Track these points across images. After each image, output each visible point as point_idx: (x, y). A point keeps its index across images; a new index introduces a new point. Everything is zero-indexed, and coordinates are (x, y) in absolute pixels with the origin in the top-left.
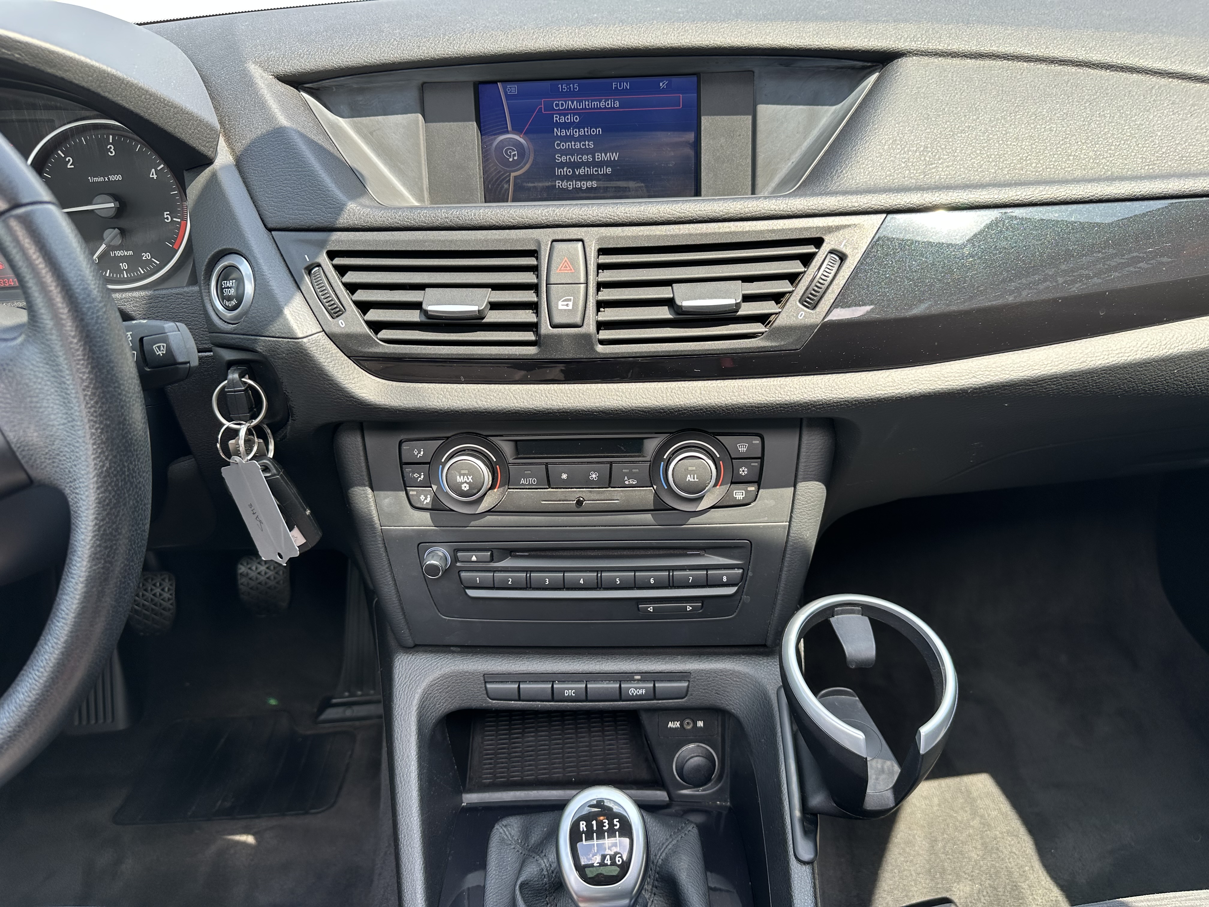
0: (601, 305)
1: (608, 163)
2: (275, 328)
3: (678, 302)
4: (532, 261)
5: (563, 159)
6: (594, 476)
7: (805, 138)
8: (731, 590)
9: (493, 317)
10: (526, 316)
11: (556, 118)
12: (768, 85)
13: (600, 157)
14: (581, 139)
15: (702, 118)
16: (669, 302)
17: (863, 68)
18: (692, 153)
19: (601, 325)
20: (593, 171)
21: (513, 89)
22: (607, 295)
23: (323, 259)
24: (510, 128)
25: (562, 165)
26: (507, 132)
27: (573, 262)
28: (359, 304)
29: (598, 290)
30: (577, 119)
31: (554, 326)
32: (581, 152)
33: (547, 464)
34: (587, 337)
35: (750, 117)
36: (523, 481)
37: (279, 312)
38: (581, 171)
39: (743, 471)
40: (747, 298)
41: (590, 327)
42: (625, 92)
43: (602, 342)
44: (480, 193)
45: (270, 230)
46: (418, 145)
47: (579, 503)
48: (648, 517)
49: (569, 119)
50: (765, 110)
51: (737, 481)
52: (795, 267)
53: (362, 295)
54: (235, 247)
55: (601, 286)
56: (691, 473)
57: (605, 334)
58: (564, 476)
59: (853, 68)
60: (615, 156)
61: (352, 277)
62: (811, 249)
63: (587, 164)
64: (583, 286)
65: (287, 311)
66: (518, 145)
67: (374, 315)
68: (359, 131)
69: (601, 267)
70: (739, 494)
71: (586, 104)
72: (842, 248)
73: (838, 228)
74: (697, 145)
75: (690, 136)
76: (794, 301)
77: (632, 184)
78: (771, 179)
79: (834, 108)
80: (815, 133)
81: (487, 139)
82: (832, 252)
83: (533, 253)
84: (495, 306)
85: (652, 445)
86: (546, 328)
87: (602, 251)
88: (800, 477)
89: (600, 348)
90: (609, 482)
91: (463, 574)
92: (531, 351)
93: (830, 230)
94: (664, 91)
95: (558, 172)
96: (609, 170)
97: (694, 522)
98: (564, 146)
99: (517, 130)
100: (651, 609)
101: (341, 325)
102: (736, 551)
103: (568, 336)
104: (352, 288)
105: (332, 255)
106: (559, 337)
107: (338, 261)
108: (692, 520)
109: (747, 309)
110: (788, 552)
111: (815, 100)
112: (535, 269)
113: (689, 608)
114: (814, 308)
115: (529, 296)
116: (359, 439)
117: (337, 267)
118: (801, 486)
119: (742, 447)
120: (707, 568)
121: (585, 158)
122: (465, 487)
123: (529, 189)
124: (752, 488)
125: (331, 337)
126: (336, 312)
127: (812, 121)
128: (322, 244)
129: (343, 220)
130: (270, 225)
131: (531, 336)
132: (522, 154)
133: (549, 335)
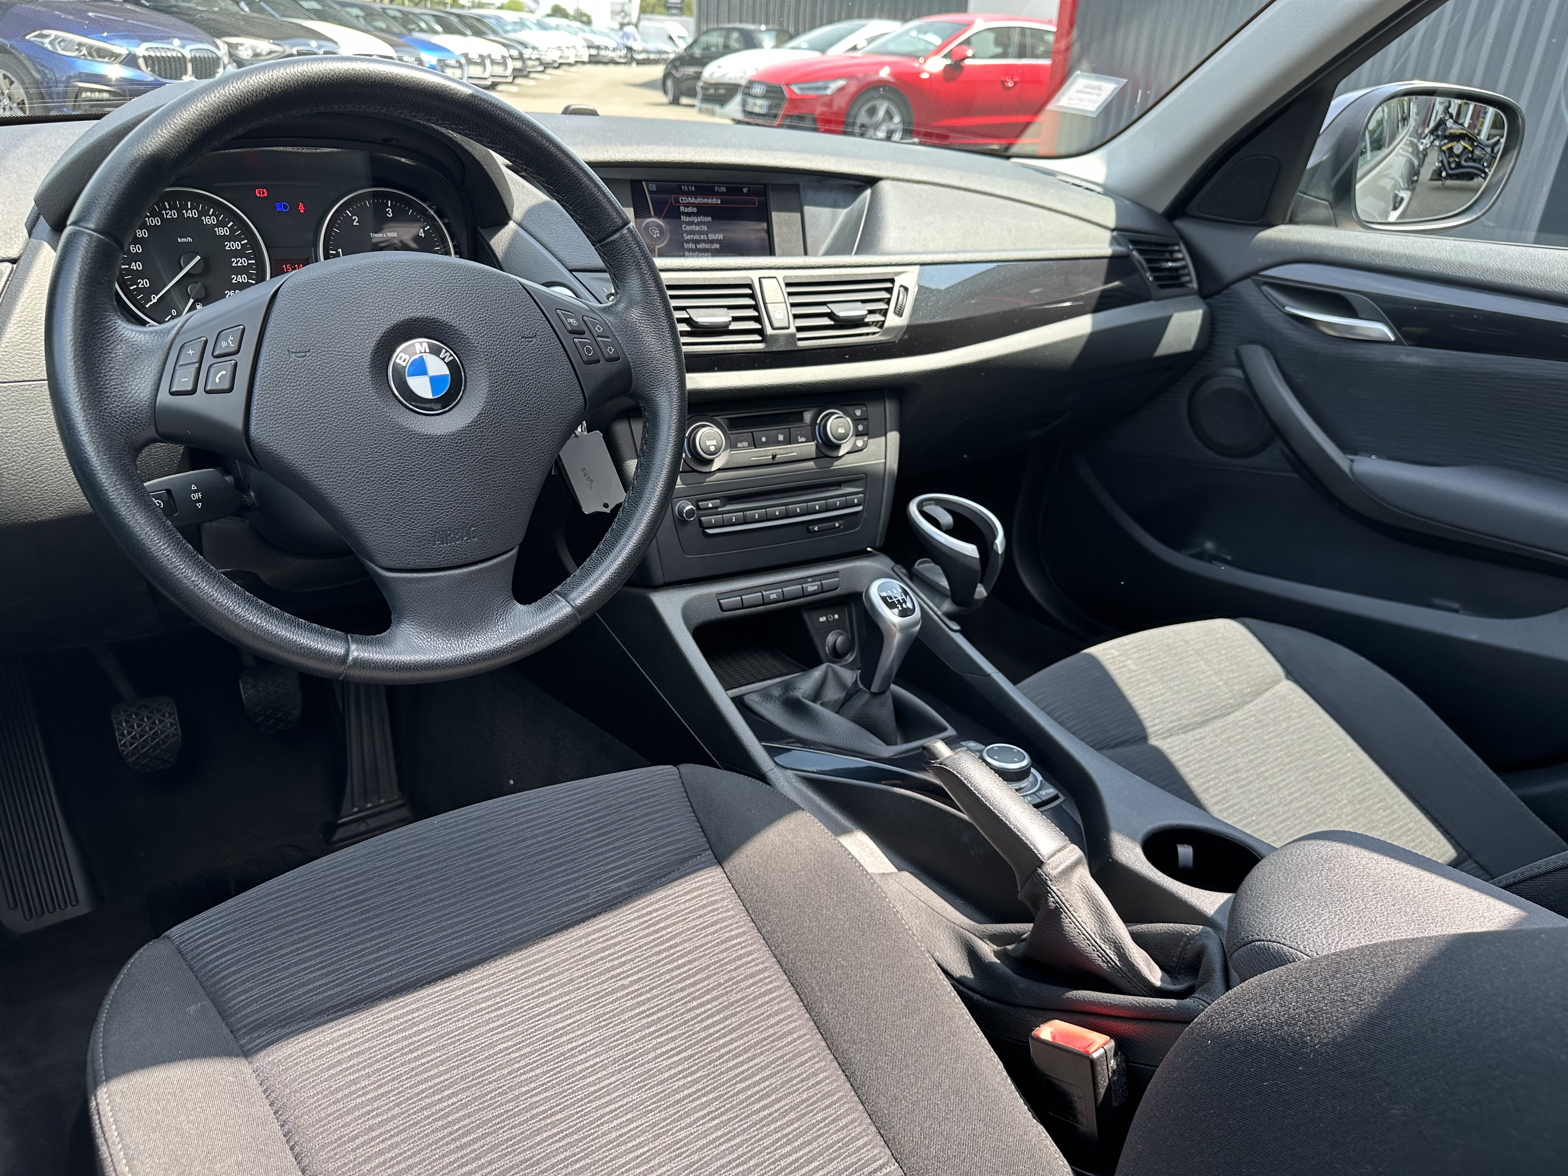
0: (794, 316)
1: (717, 241)
3: (836, 314)
4: (749, 291)
5: (689, 237)
6: (781, 438)
8: (860, 508)
9: (736, 326)
10: (754, 325)
11: (682, 209)
12: (808, 194)
13: (712, 237)
14: (699, 224)
15: (774, 214)
16: (830, 315)
17: (860, 186)
18: (766, 236)
19: (800, 329)
20: (707, 246)
21: (653, 187)
22: (795, 311)
24: (652, 214)
25: (688, 241)
26: (651, 217)
27: (776, 292)
29: (791, 308)
30: (695, 210)
31: (773, 329)
32: (700, 233)
33: (752, 433)
34: (793, 336)
35: (799, 215)
36: (739, 445)
38: (700, 246)
39: (860, 428)
40: (868, 312)
41: (792, 330)
42: (722, 193)
43: (801, 339)
45: (570, 272)
47: (774, 457)
48: (811, 464)
49: (690, 210)
50: (809, 210)
51: (858, 434)
52: (886, 294)
54: (559, 280)
55: (791, 305)
56: (841, 427)
57: (800, 335)
58: (764, 439)
59: (854, 186)
60: (720, 236)
62: (889, 284)
63: (704, 241)
64: (784, 305)
66: (659, 226)
69: (788, 294)
70: (860, 443)
71: (700, 200)
72: (905, 284)
73: (901, 273)
74: (769, 231)
76: (890, 313)
79: (847, 209)
80: (837, 225)
81: (639, 221)
82: (901, 286)
83: (749, 286)
84: (735, 319)
85: (808, 416)
86: (769, 331)
87: (788, 285)
88: (888, 427)
89: (797, 343)
90: (789, 441)
91: (702, 518)
92: (761, 346)
93: (897, 274)
94: (746, 195)
95: (686, 246)
96: (718, 246)
97: (838, 465)
98: (689, 228)
99: (658, 215)
100: (816, 529)
102: (859, 483)
103: (783, 335)
106: (777, 335)
108: (836, 463)
109: (870, 318)
110: (886, 478)
111: (835, 205)
112: (753, 296)
113: (837, 525)
114: (901, 316)
115: (753, 313)
118: (889, 435)
119: (858, 413)
120: (846, 495)
121: (702, 237)
122: (712, 449)
124: (866, 438)
127: (834, 218)
130: (570, 268)
131: (757, 337)
132: (662, 232)
133: (772, 336)
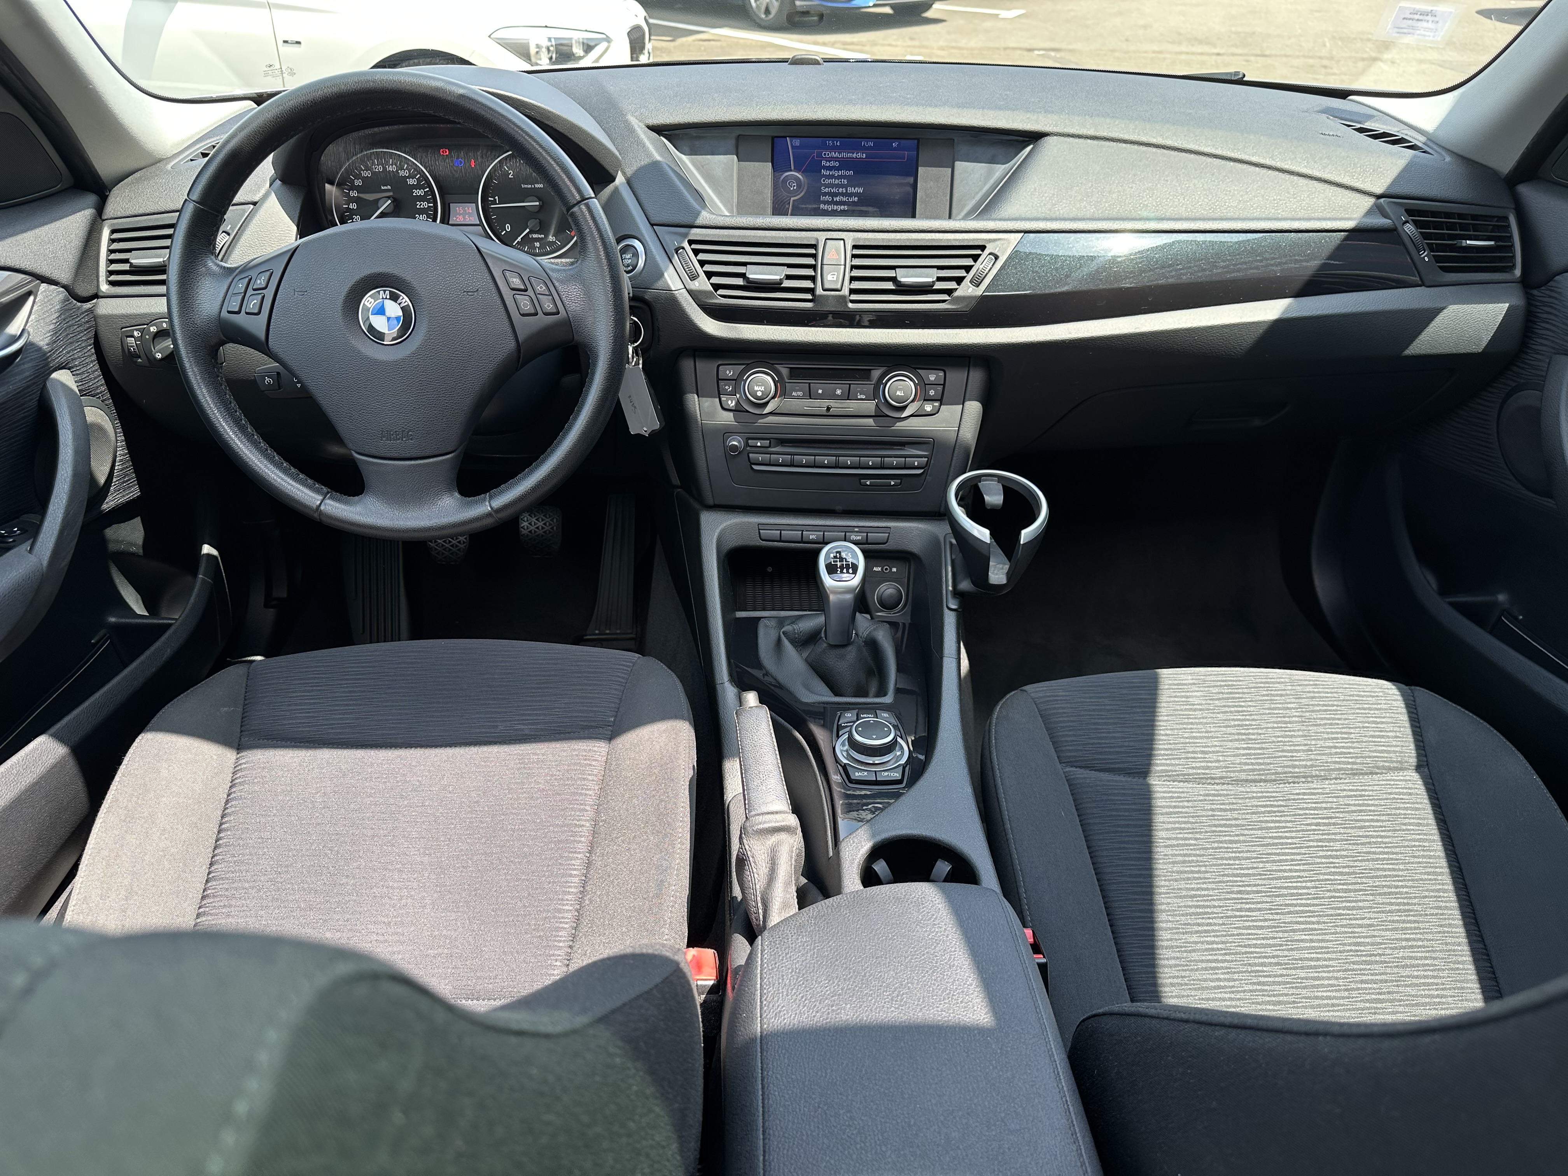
0: (852, 279)
1: (856, 195)
2: (659, 284)
3: (899, 279)
4: (813, 251)
5: (827, 190)
6: (839, 392)
7: (985, 185)
8: (920, 471)
9: (787, 284)
10: (808, 284)
12: (963, 149)
13: (851, 190)
14: (839, 177)
15: (921, 169)
16: (893, 279)
17: (1024, 141)
18: (911, 190)
19: (853, 291)
20: (845, 199)
21: (797, 142)
22: (857, 273)
23: (686, 244)
24: (793, 168)
25: (825, 194)
26: (791, 170)
27: (838, 253)
28: (706, 273)
29: (851, 270)
30: (837, 164)
31: (824, 290)
32: (839, 186)
33: (809, 384)
34: (844, 297)
35: (950, 170)
36: (793, 394)
37: (662, 275)
38: (838, 199)
39: (932, 393)
40: (939, 279)
41: (845, 291)
42: (870, 148)
43: (852, 301)
44: (769, 210)
45: (652, 225)
46: (732, 176)
47: (828, 410)
48: (871, 421)
49: (832, 164)
50: (960, 165)
51: (928, 399)
52: (969, 262)
53: (708, 268)
54: (633, 234)
55: (853, 267)
56: (900, 391)
57: (854, 297)
58: (820, 392)
59: (1017, 141)
60: (861, 190)
61: (702, 257)
62: (978, 252)
63: (842, 194)
64: (843, 267)
65: (666, 275)
66: (797, 179)
67: (715, 280)
68: (694, 165)
69: (854, 256)
70: (928, 408)
71: (844, 155)
72: (996, 252)
73: (995, 240)
74: (915, 186)
75: (911, 180)
76: (967, 281)
77: (870, 209)
78: (962, 210)
79: (1004, 166)
80: (992, 181)
81: (777, 174)
82: (990, 254)
83: (814, 246)
84: (789, 277)
85: (876, 373)
86: (819, 291)
87: (855, 247)
88: (967, 398)
89: (850, 305)
90: (848, 396)
91: (751, 455)
92: (809, 305)
93: (990, 241)
94: (895, 149)
95: (822, 198)
96: (856, 199)
97: (900, 426)
98: (828, 181)
99: (797, 169)
100: (868, 483)
101: (695, 285)
102: (924, 446)
103: (833, 296)
104: (702, 263)
105: (691, 242)
106: (827, 296)
107: (694, 246)
108: (899, 424)
109: (939, 286)
110: (957, 447)
111: (992, 161)
112: (814, 256)
113: (892, 483)
114: (978, 286)
115: (810, 272)
116: (692, 363)
117: (693, 250)
118: (967, 404)
119: (932, 377)
120: (905, 457)
121: (840, 190)
122: (759, 395)
123: (802, 209)
124: (937, 405)
125: (689, 292)
126: (693, 277)
127: (990, 174)
128: (685, 235)
129: (700, 221)
130: (652, 222)
131: (809, 296)
132: (799, 185)
133: (821, 296)
